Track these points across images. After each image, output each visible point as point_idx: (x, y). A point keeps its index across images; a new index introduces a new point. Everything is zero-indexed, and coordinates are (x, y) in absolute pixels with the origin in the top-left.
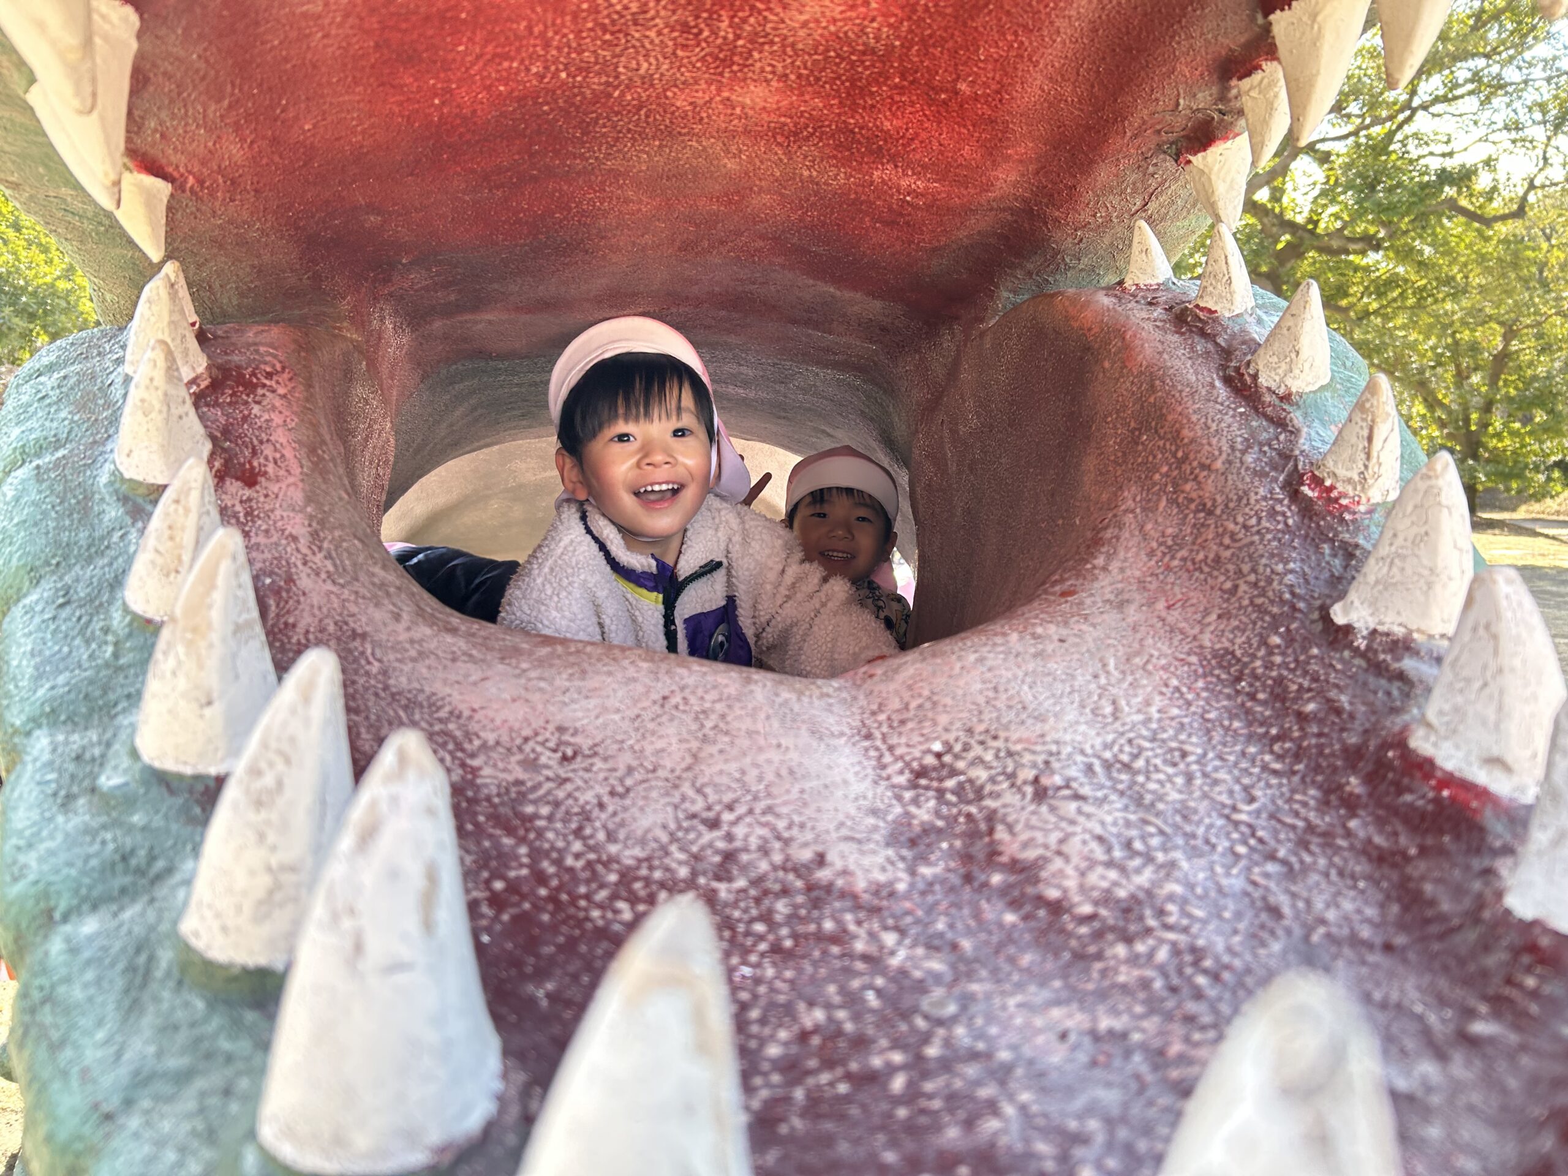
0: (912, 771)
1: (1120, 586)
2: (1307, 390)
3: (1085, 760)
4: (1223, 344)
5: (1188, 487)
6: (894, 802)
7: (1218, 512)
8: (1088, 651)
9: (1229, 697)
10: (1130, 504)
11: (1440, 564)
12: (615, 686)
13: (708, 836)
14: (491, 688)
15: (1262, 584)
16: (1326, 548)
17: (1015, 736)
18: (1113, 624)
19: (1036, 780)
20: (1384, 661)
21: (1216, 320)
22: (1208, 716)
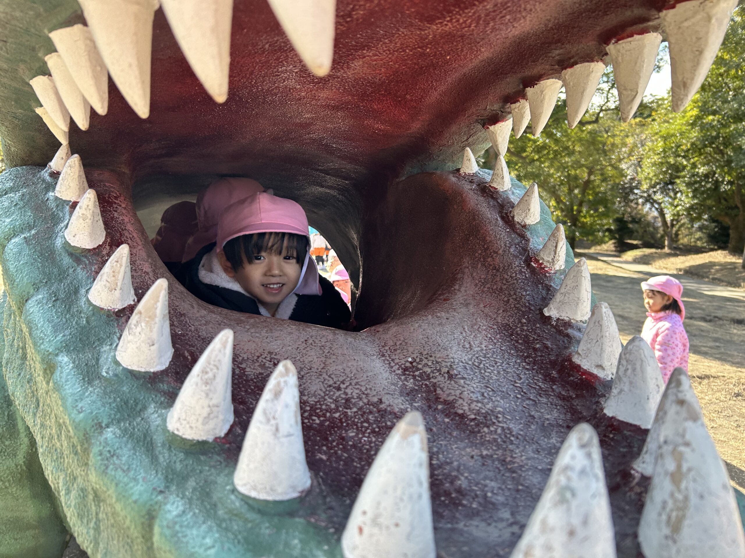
0: (402, 369)
1: (465, 297)
2: (532, 224)
3: (463, 364)
4: (500, 202)
5: (489, 260)
6: (399, 380)
7: (501, 270)
8: (458, 323)
9: (509, 342)
10: (467, 264)
11: (581, 297)
12: (285, 335)
13: (338, 393)
15: (518, 299)
16: (540, 286)
17: (438, 356)
18: (465, 313)
19: (448, 372)
20: (562, 330)
21: (497, 192)
22: (502, 348)
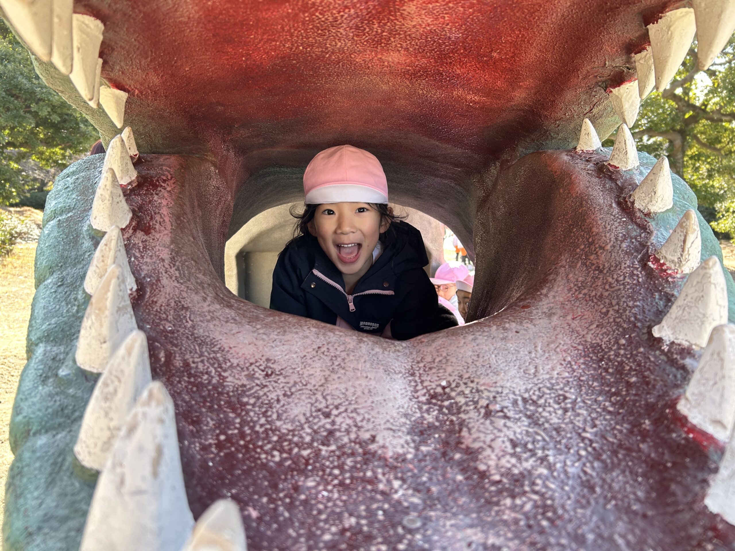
0: (430, 395)
1: (552, 305)
2: (659, 211)
3: (515, 397)
4: (620, 184)
5: (592, 257)
6: (417, 411)
7: (605, 272)
8: (529, 339)
9: (595, 369)
10: (564, 263)
11: (709, 313)
12: (298, 339)
13: (323, 421)
14: (240, 336)
15: (621, 311)
16: (657, 295)
17: (482, 382)
18: (545, 326)
19: (487, 406)
20: (676, 358)
21: (618, 172)
22: (582, 378)
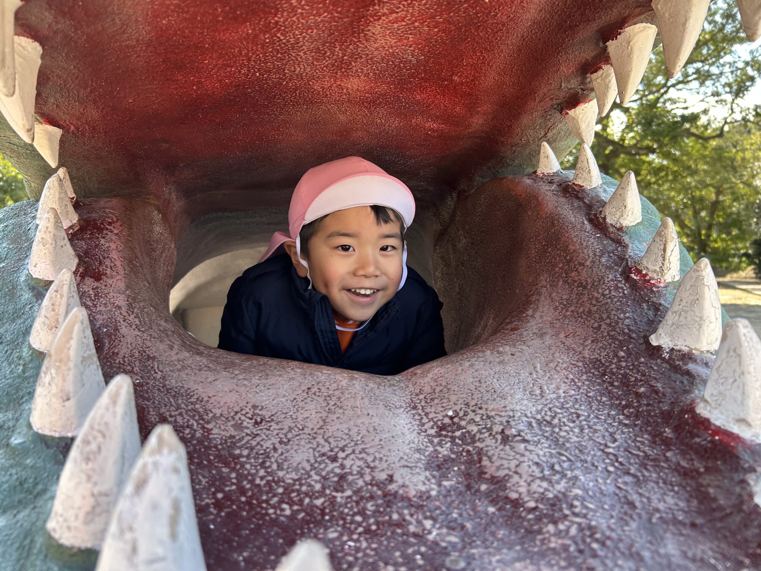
0: (438, 427)
1: (541, 325)
2: (631, 225)
3: (528, 420)
4: (587, 202)
5: (573, 274)
6: (429, 445)
7: (589, 287)
8: (526, 360)
9: (599, 384)
10: (544, 283)
11: (706, 315)
13: (331, 466)
14: (219, 385)
15: (613, 324)
16: (645, 305)
17: (491, 407)
18: (538, 346)
19: (503, 431)
20: (679, 365)
21: (583, 191)
22: (589, 395)
